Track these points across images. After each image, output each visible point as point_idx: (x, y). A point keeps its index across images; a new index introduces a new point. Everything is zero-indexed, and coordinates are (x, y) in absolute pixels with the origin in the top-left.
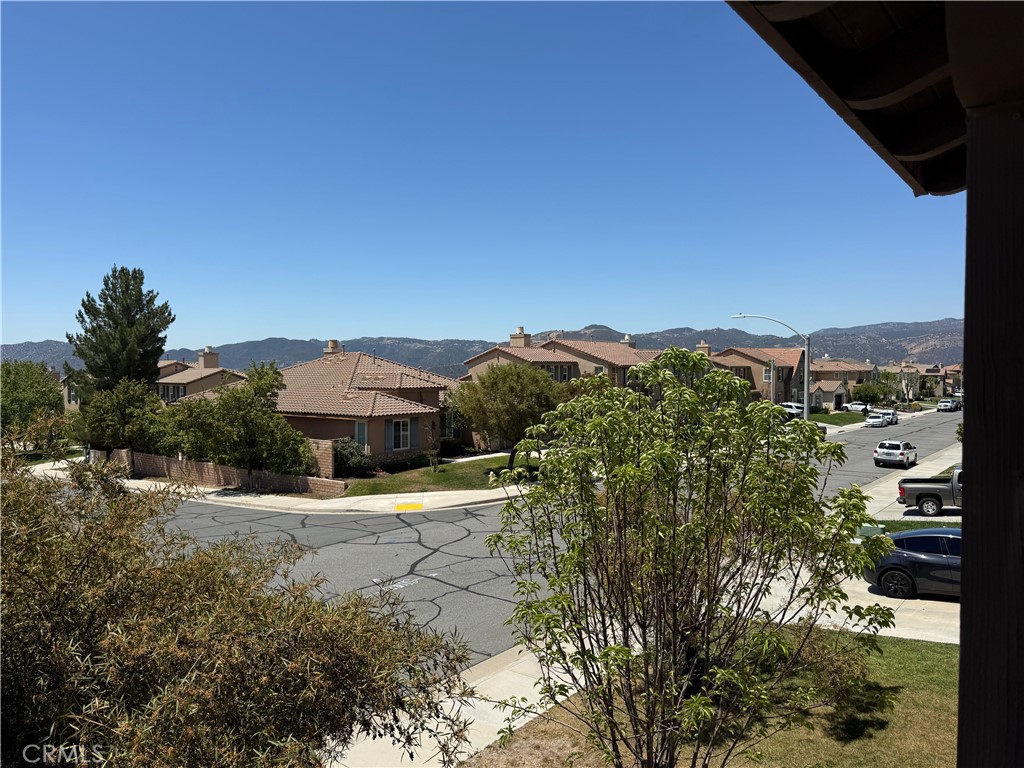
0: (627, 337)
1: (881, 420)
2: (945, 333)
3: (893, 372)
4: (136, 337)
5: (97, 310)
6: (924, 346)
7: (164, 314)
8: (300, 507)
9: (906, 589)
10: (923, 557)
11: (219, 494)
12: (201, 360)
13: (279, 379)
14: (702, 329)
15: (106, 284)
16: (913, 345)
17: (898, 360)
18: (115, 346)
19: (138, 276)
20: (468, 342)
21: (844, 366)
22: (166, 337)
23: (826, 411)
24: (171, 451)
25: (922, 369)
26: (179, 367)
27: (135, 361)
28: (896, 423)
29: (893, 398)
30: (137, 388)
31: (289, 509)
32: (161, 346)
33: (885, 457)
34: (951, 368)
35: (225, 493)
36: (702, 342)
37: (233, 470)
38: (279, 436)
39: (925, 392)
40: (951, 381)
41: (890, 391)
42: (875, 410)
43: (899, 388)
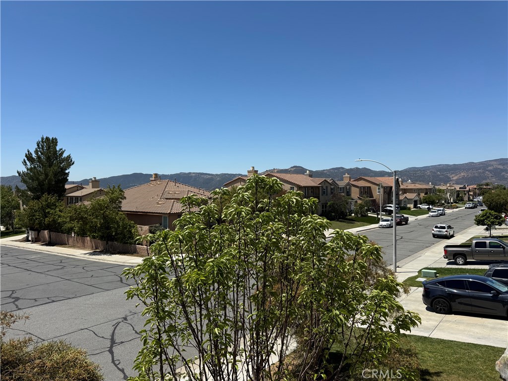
0: (308, 172)
1: (436, 213)
2: (469, 169)
3: (443, 189)
4: (53, 172)
5: (33, 158)
6: (458, 176)
7: (68, 161)
8: (130, 261)
9: (446, 309)
10: (455, 291)
11: (91, 254)
12: (91, 184)
13: (122, 194)
14: (349, 168)
15: (38, 145)
16: (453, 175)
17: (445, 183)
18: (42, 177)
19: (54, 142)
20: (233, 174)
21: (418, 186)
22: (69, 172)
23: (409, 209)
24: (69, 231)
25: (458, 187)
26: (79, 188)
27: (52, 185)
28: (444, 215)
29: (443, 202)
30: (52, 199)
31: (124, 263)
32: (67, 177)
33: (437, 233)
34: (472, 186)
35: (94, 254)
36: (346, 174)
37: (99, 241)
38: (121, 224)
39: (459, 198)
40: (472, 193)
41: (441, 199)
42: (434, 208)
43: (446, 197)
